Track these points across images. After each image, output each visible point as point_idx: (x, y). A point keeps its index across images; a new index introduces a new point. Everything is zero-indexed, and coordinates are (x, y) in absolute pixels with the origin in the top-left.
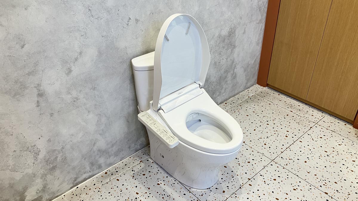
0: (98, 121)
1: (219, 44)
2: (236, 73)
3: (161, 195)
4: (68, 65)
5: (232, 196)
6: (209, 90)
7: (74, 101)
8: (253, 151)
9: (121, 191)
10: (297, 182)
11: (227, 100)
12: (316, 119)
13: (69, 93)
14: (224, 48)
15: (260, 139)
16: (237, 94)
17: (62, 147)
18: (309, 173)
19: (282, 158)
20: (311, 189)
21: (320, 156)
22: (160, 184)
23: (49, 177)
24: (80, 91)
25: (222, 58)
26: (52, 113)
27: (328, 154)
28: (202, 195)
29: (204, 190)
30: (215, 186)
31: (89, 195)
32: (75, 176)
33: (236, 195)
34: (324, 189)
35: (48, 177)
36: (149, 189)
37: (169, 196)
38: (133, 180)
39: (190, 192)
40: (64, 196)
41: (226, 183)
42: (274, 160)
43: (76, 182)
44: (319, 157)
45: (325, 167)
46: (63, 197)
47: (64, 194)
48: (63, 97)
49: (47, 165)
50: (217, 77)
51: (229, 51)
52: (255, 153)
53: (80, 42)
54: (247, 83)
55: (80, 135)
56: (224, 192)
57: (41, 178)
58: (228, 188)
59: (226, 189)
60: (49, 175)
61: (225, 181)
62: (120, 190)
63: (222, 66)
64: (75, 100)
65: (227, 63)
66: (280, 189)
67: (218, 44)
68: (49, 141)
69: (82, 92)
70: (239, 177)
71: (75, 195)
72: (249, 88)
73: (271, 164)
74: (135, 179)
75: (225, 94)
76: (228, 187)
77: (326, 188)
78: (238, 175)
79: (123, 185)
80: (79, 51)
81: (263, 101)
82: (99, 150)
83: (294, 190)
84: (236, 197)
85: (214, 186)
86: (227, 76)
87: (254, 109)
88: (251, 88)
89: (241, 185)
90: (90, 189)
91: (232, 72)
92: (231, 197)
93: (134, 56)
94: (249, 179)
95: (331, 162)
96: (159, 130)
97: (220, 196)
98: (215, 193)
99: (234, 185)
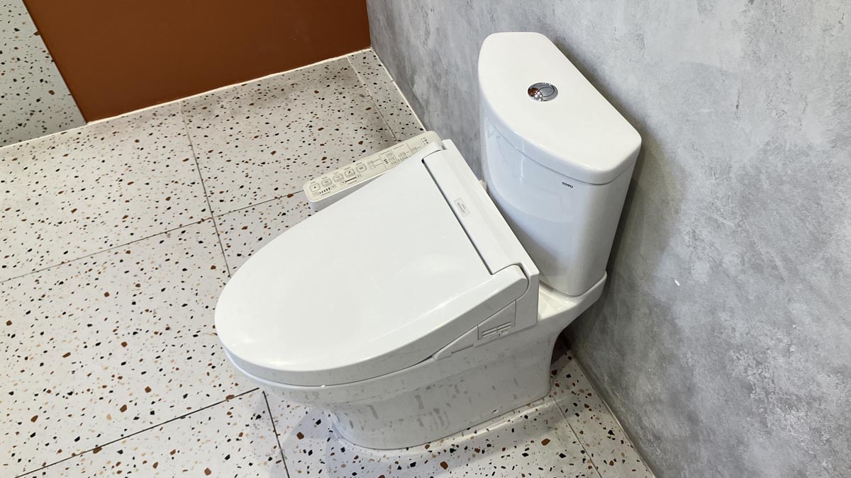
5: (278, 450)
30: (327, 421)
33: (274, 460)
41: (324, 452)
56: (300, 436)
58: (305, 451)
59: (305, 444)
61: (333, 454)
76: (310, 453)
84: (270, 459)
92: (275, 447)
96: (360, 169)
97: (294, 422)
98: (307, 413)
99: (308, 473)
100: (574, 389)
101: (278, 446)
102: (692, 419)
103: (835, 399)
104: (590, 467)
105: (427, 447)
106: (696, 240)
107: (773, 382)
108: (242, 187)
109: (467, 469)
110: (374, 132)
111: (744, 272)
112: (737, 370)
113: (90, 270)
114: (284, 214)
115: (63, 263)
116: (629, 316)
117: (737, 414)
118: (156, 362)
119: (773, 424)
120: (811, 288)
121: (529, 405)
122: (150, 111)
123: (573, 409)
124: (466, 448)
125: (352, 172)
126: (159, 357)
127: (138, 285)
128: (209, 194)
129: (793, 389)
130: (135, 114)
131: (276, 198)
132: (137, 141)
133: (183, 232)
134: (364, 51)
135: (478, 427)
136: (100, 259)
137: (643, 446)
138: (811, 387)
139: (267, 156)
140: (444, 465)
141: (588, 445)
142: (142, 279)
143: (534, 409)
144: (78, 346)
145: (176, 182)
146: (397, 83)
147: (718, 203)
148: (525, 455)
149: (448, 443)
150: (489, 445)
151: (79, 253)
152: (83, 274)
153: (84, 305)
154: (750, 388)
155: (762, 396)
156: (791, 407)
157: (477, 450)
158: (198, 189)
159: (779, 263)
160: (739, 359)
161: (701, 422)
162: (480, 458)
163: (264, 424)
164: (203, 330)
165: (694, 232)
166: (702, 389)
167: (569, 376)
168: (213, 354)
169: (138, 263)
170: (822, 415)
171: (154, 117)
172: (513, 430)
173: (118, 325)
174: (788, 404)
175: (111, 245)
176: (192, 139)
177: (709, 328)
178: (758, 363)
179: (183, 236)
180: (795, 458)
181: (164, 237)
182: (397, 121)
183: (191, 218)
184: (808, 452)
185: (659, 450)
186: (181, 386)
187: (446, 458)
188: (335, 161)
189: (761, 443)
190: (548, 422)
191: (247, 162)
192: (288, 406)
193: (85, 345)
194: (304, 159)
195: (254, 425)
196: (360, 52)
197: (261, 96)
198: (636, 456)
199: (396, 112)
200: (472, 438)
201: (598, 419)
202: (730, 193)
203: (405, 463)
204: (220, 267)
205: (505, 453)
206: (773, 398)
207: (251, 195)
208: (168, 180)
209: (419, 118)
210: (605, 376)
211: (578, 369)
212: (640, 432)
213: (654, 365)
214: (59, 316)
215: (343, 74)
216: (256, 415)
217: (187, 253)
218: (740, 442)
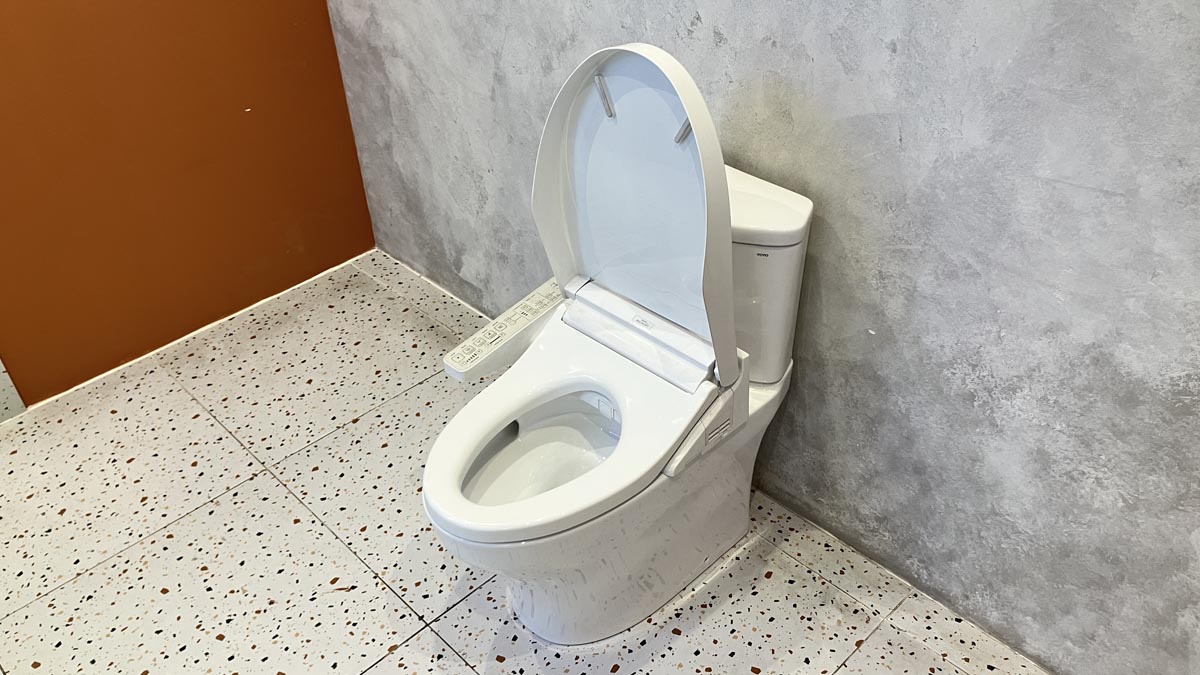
2: (1186, 633)
4: (548, 51)
14: (1118, 432)
17: (519, 228)
23: (495, 268)
25: (1093, 472)
26: (512, 138)
28: (489, 599)
35: (493, 264)
41: (537, 665)
49: (495, 240)
50: (1040, 523)
51: (1158, 485)
56: (501, 659)
57: (485, 256)
59: (510, 665)
60: (496, 265)
61: (548, 664)
65: (1127, 527)
67: (1079, 383)
68: (502, 192)
76: (522, 671)
80: (570, 27)
86: (1118, 593)
96: (499, 328)
97: (486, 648)
98: (496, 634)
100: (771, 518)
102: (919, 470)
103: (1050, 358)
104: (823, 583)
105: (649, 621)
106: (883, 279)
107: (993, 377)
108: (288, 427)
109: (703, 627)
110: (425, 332)
111: (940, 286)
112: (955, 387)
113: (125, 571)
114: (358, 442)
115: (79, 574)
116: (822, 400)
117: (966, 433)
118: (275, 642)
119: (1003, 419)
120: (1005, 269)
121: (734, 546)
122: (115, 374)
123: (781, 535)
124: (691, 608)
125: (492, 333)
126: (277, 636)
127: (204, 568)
128: (248, 446)
129: (1013, 373)
130: (94, 383)
131: (339, 428)
132: (113, 412)
133: (235, 494)
134: (369, 252)
135: (695, 582)
136: (135, 554)
137: (866, 542)
138: (1028, 360)
139: (304, 388)
140: (677, 632)
141: (810, 564)
142: (205, 560)
143: (741, 549)
144: (155, 660)
145: (196, 444)
146: (427, 277)
147: (900, 234)
148: (755, 594)
149: (670, 610)
150: (713, 598)
151: (97, 558)
152: (117, 579)
153: (139, 612)
154: (972, 397)
155: (984, 398)
156: (1015, 392)
157: (704, 606)
158: (229, 443)
159: (971, 261)
160: (954, 374)
161: (930, 466)
162: (711, 612)
163: (451, 662)
164: (319, 590)
165: (880, 272)
166: (922, 430)
167: (760, 508)
168: (346, 611)
169: (191, 545)
170: (1044, 380)
171: (123, 379)
172: (731, 576)
173: (199, 619)
174: (1011, 390)
175: (141, 536)
176: (192, 392)
177: (917, 359)
178: (974, 367)
179: (236, 499)
180: (1031, 440)
181: (211, 507)
182: (448, 315)
183: (238, 476)
184: (1040, 425)
185: (887, 534)
186: (323, 657)
187: (676, 624)
188: (392, 372)
189: (996, 447)
190: (761, 554)
191: (280, 400)
192: (470, 634)
193: (164, 656)
194: (353, 378)
195: (439, 666)
196: (364, 255)
197: (260, 326)
198: (862, 559)
199: (441, 306)
200: (693, 596)
201: (808, 537)
202: (910, 219)
203: (634, 644)
204: (305, 517)
205: (734, 599)
206: (997, 393)
207: (303, 432)
208: (185, 443)
209: (473, 306)
210: (802, 487)
211: (765, 498)
212: (860, 527)
213: (862, 437)
214: (108, 636)
215: (353, 281)
216: (436, 656)
217: (253, 516)
218: (974, 461)
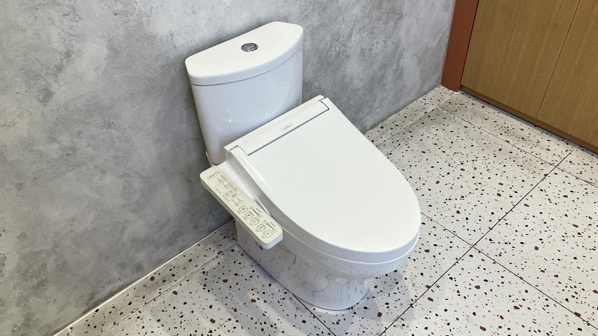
0: (125, 187)
1: (370, 12)
2: (402, 67)
3: (258, 323)
4: (43, 83)
5: (395, 324)
6: (350, 106)
7: (68, 155)
8: (434, 227)
9: (182, 317)
10: (520, 292)
11: (383, 120)
12: (556, 158)
13: (52, 139)
14: (379, 19)
15: (448, 202)
16: (403, 107)
17: (53, 244)
18: (544, 272)
19: (490, 240)
20: (548, 306)
21: (564, 235)
22: (257, 300)
23: (34, 301)
24: (79, 133)
25: (375, 41)
26: (21, 184)
27: (580, 230)
28: (338, 323)
29: (342, 313)
30: (363, 304)
31: (120, 327)
32: (90, 292)
33: (403, 322)
34: (572, 305)
35: (31, 300)
36: (235, 310)
37: (273, 325)
38: (204, 294)
39: (314, 317)
40: (72, 328)
41: (383, 297)
42: (476, 244)
43: (93, 301)
44: (563, 238)
45: (575, 258)
46: (70, 331)
47: (70, 326)
48: (41, 148)
49: (26, 280)
50: (365, 78)
51: (390, 26)
52: (439, 231)
53: (63, 30)
54: (422, 86)
55: (91, 217)
56: (380, 315)
57: (18, 305)
58: (388, 307)
59: (383, 309)
60: (34, 298)
61: (381, 291)
62: (179, 314)
63: (376, 55)
64: (70, 152)
65: (385, 50)
66: (489, 308)
67: (367, 12)
68: (23, 236)
69: (81, 136)
70: (408, 283)
71: (92, 326)
72: (426, 93)
73: (469, 253)
74: (209, 291)
75: (380, 109)
76: (387, 304)
77: (577, 302)
78: (406, 279)
79: (185, 303)
80: (62, 48)
81: (453, 120)
82: (134, 240)
83: (516, 308)
84: (403, 325)
85: (360, 303)
86: (386, 75)
87: (436, 138)
88: (430, 95)
89: (412, 300)
90: (122, 313)
91: (395, 66)
92: (395, 326)
93: (191, 50)
94: (428, 287)
95: (586, 249)
96: (244, 209)
97: (372, 323)
98: (363, 318)
99: (399, 299)
101: (393, 325)
103: (359, 11)
107: (344, 38)
112: (333, 56)
117: (339, 70)
119: (349, 51)
129: (349, 29)
138: (353, 19)
154: (339, 53)
155: (343, 49)
160: (332, 51)
170: (358, 22)
174: (350, 36)
177: (319, 59)
178: (338, 41)
180: (358, 49)
184: (360, 40)
189: (349, 65)
206: (346, 43)
218: (343, 79)
